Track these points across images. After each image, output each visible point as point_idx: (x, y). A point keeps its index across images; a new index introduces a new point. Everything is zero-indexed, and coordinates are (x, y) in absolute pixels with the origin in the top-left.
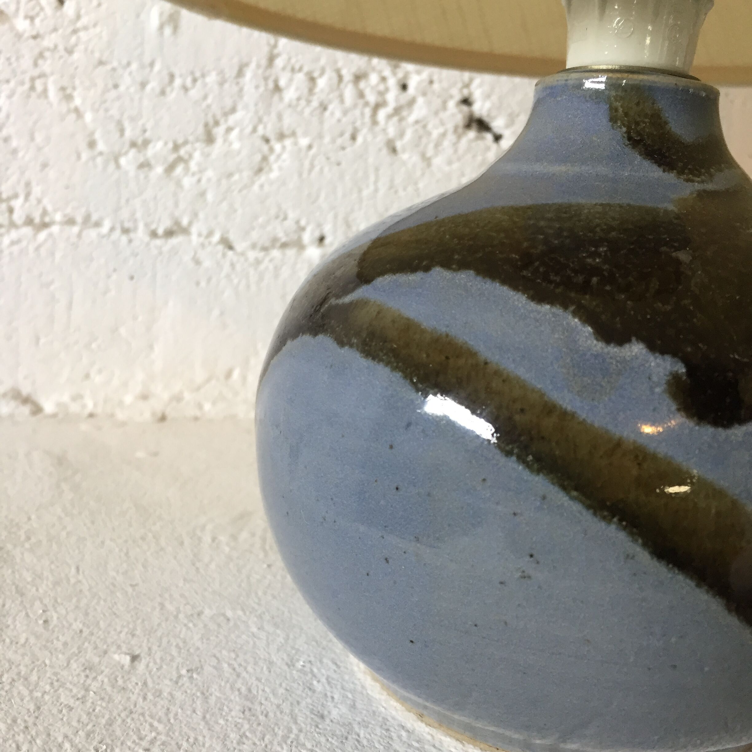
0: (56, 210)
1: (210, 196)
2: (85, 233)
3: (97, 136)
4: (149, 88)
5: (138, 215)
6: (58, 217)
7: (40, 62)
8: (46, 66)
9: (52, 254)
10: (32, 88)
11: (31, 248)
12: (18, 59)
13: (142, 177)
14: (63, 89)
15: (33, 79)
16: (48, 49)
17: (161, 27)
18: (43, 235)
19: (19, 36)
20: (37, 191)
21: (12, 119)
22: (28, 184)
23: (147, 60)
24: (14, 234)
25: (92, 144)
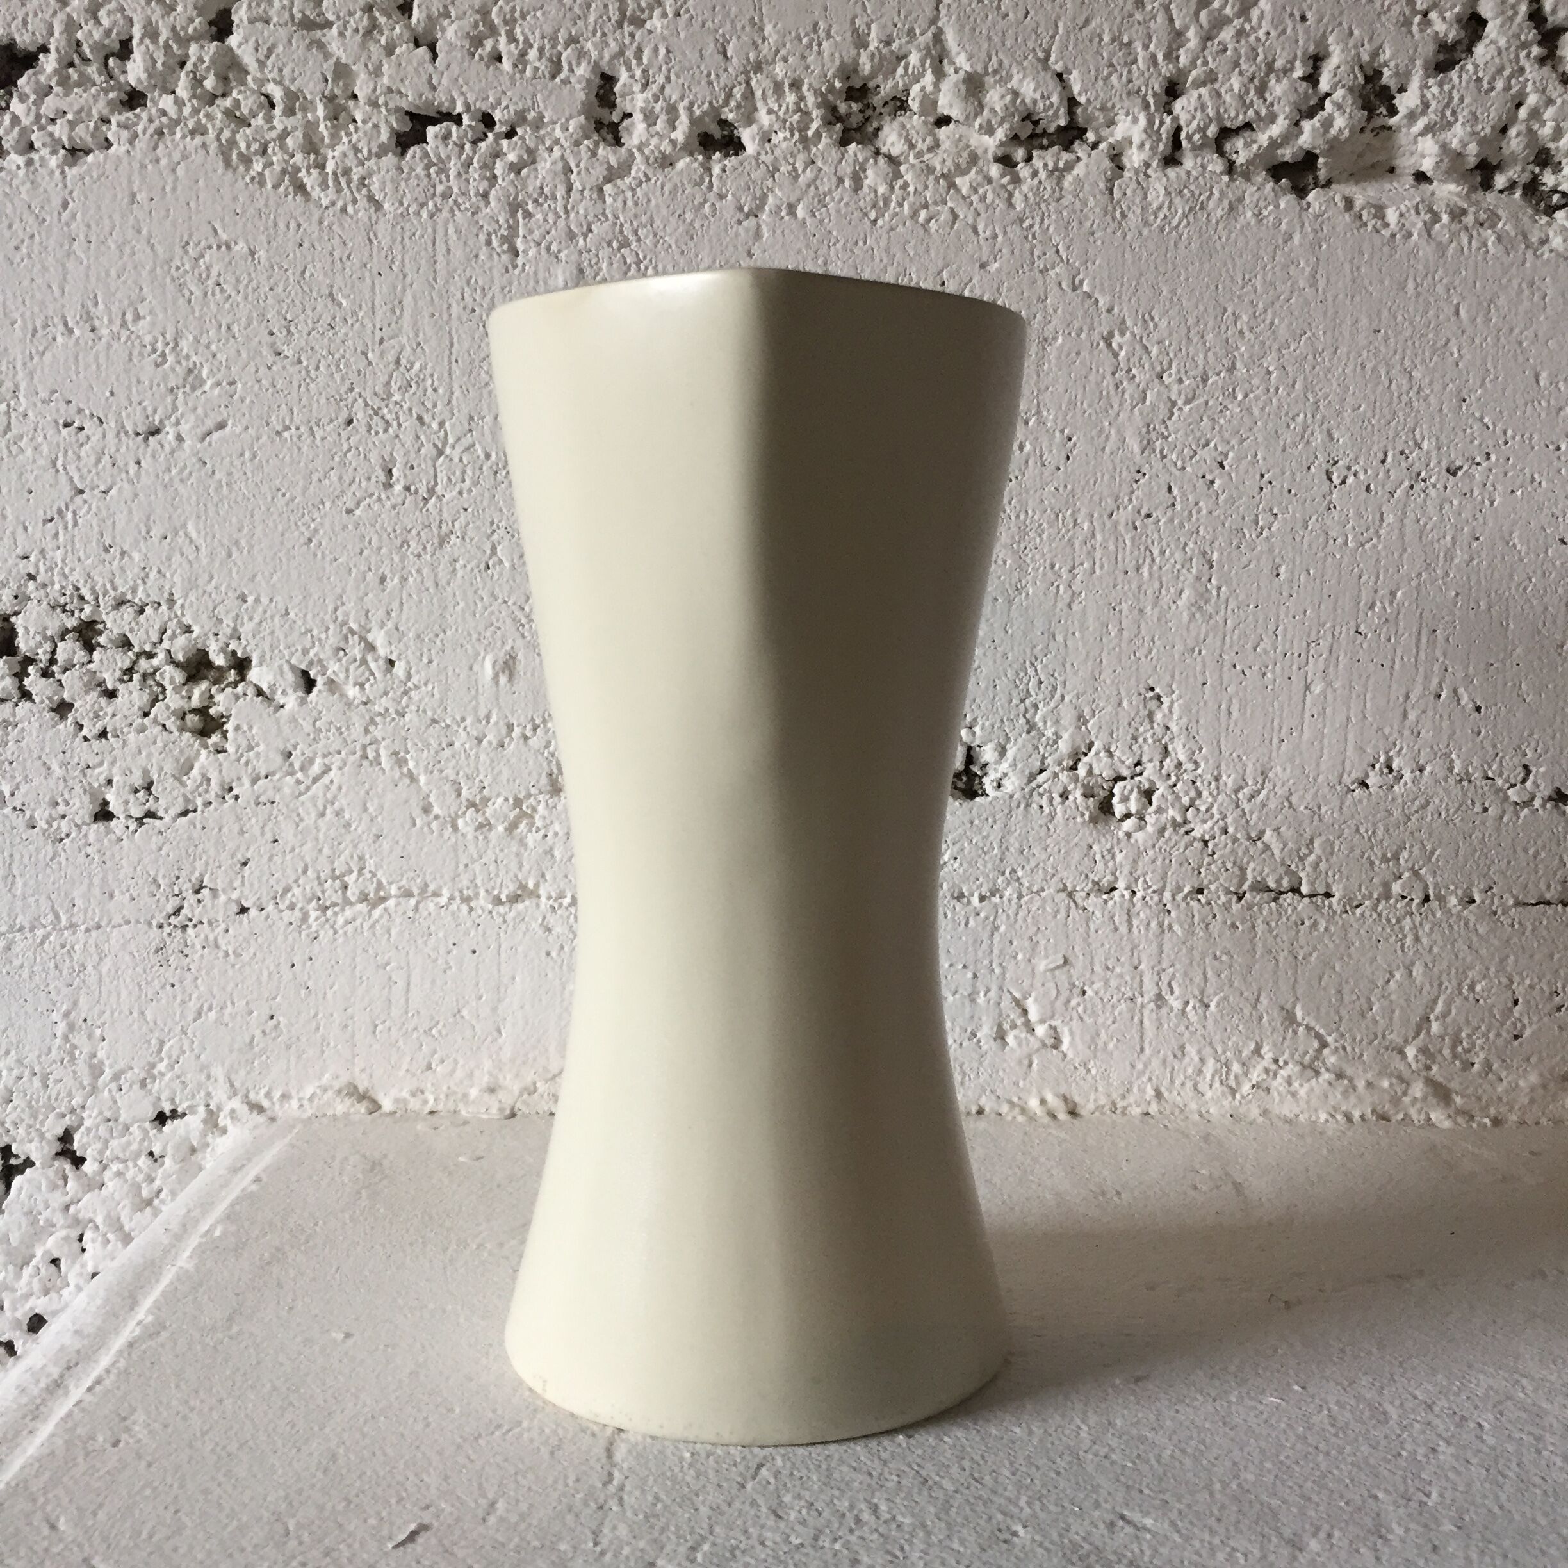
0: (390, 883)
1: (557, 853)
2: (421, 906)
3: (432, 799)
4: (485, 741)
5: (479, 882)
6: (394, 890)
7: (371, 728)
8: (377, 732)
9: (389, 931)
10: (365, 756)
11: (366, 926)
12: (348, 728)
13: (481, 838)
14: (396, 753)
15: (364, 747)
16: (380, 714)
17: (496, 677)
18: (377, 912)
19: (349, 704)
20: (370, 864)
21: (344, 789)
22: (361, 858)
23: (482, 713)
24: (349, 913)
25: (427, 810)
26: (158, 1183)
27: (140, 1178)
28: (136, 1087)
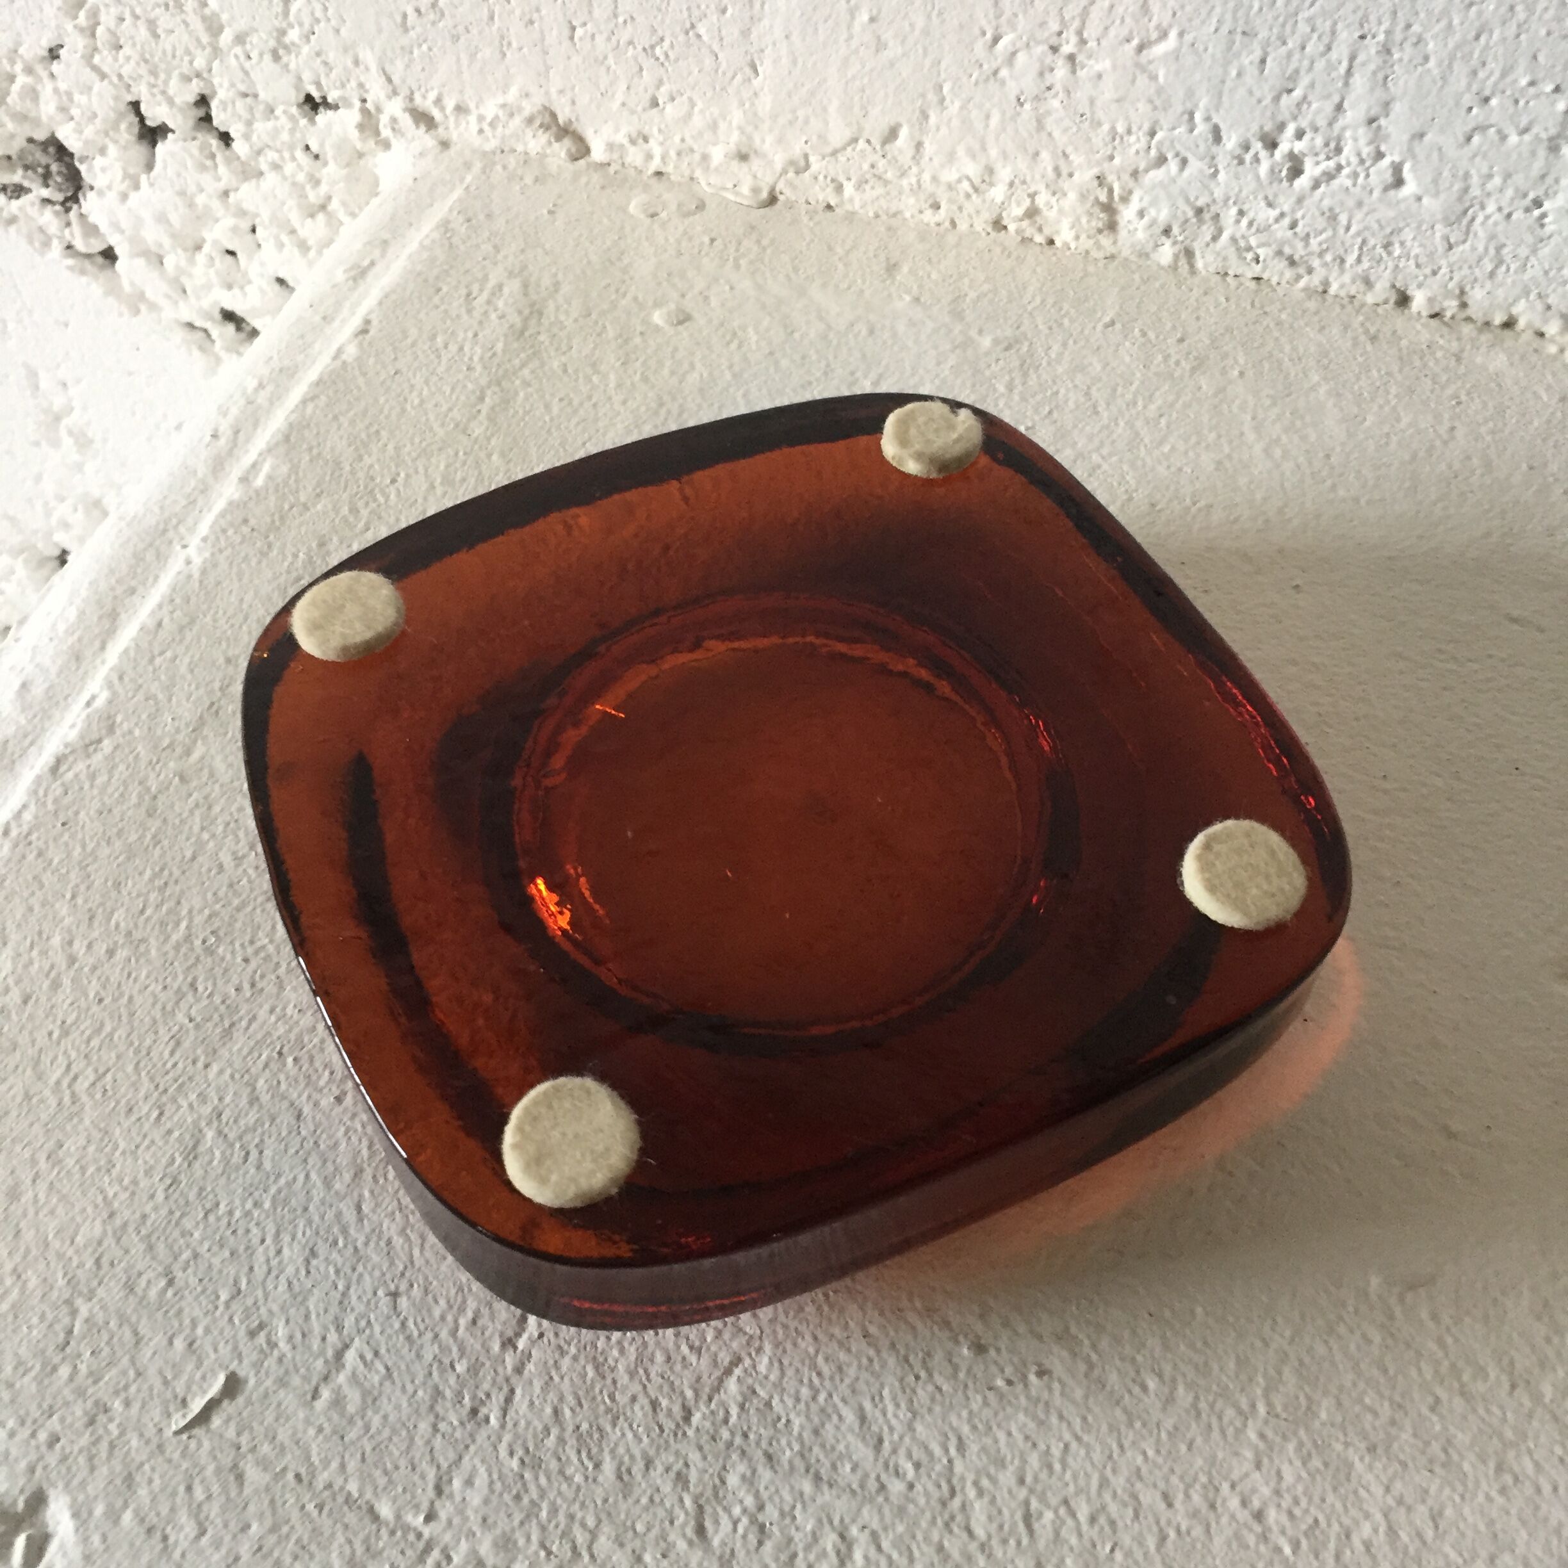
26: (324, 189)
27: (301, 177)
28: (267, 57)
